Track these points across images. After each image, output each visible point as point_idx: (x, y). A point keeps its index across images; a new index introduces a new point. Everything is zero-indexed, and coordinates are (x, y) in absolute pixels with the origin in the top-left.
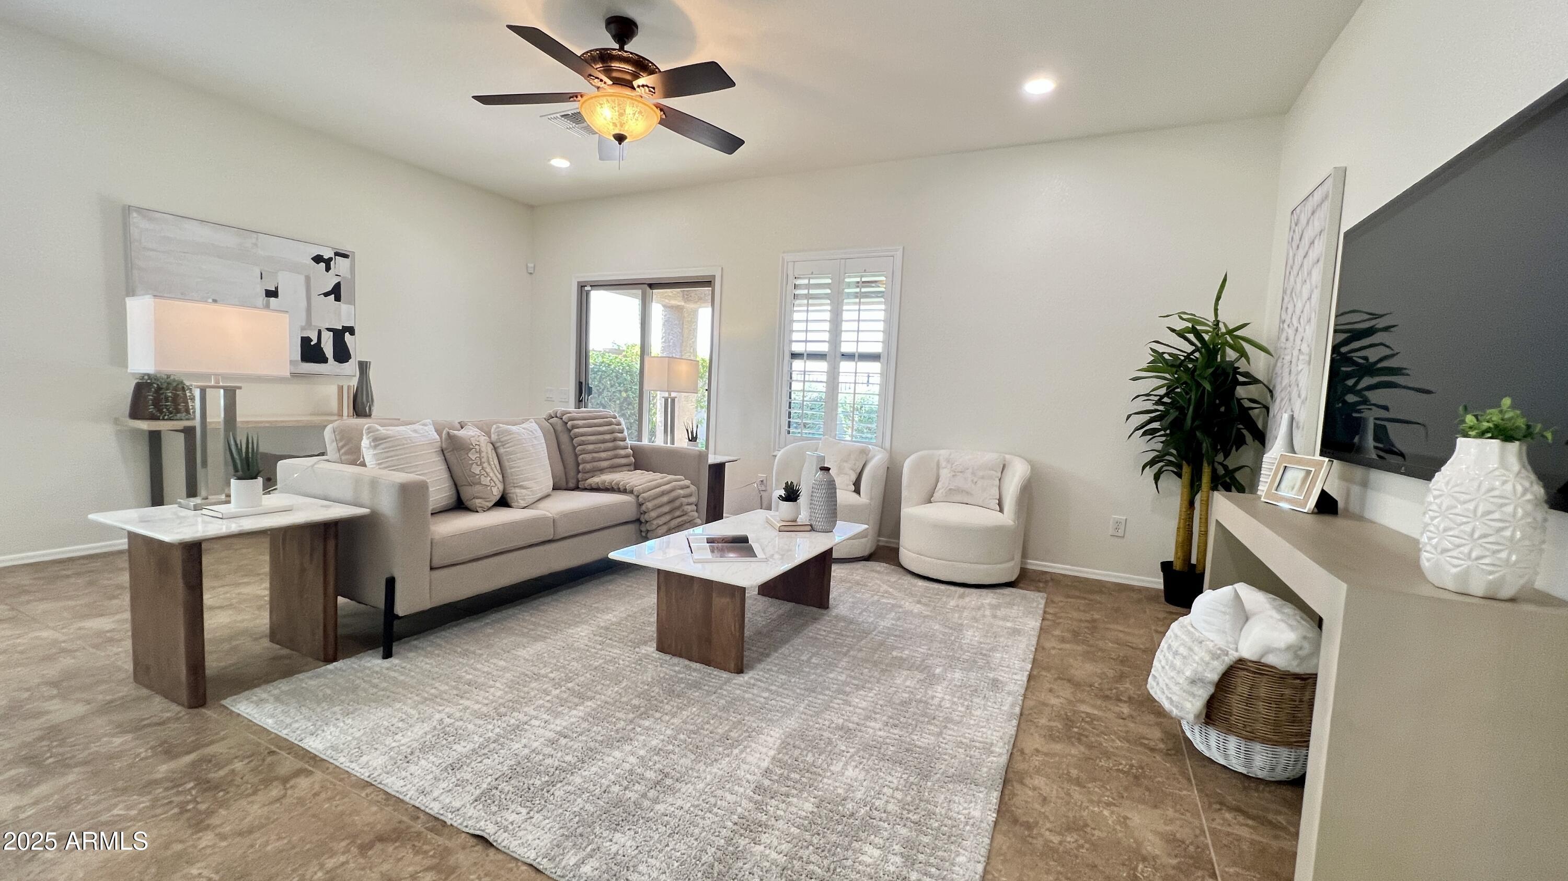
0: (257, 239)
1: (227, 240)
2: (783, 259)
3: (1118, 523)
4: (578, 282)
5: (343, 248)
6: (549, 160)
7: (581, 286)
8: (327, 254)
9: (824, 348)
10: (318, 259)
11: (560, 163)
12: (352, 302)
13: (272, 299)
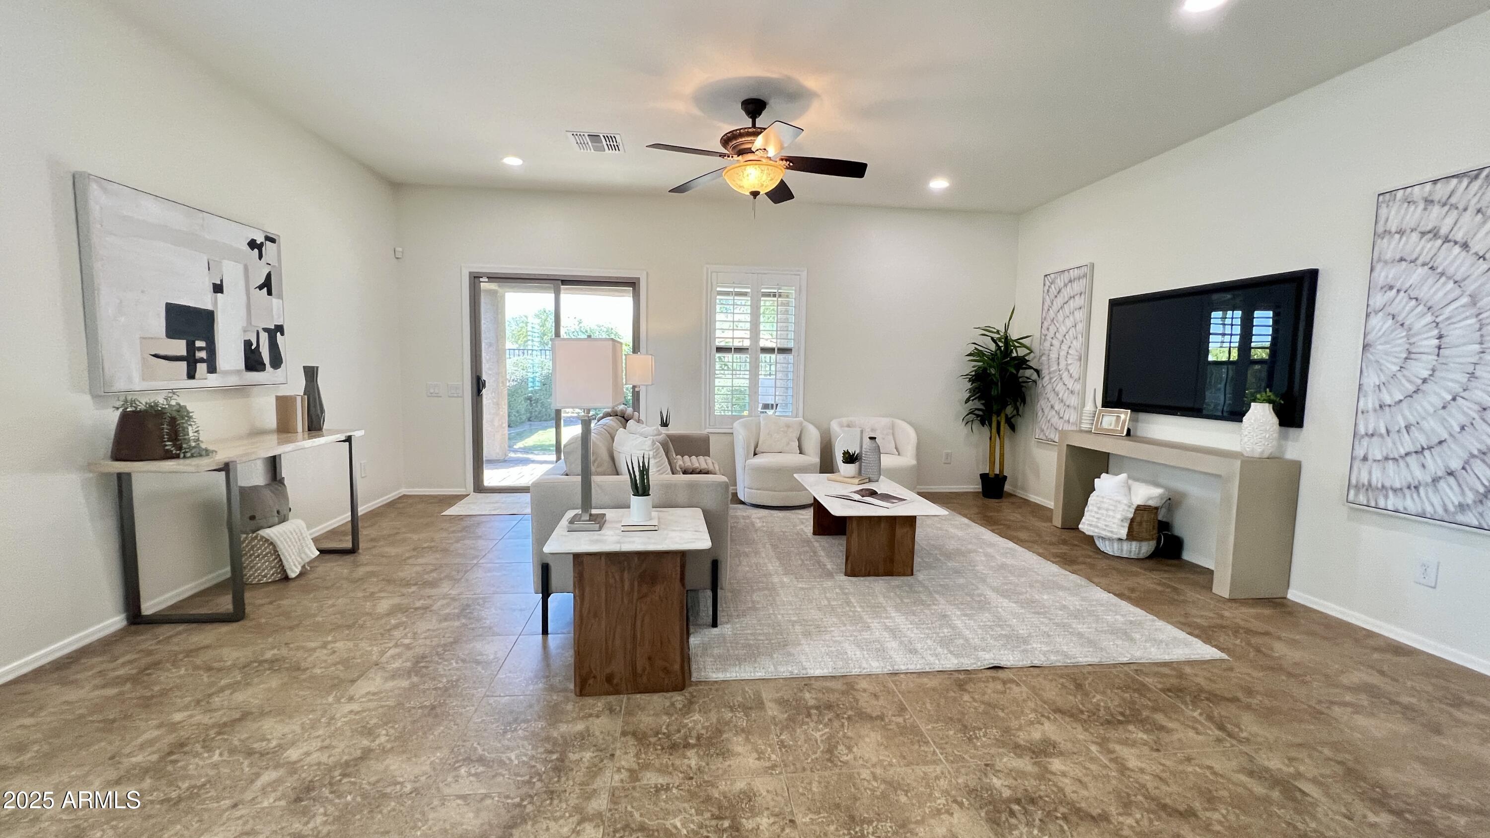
0: (203, 220)
1: (176, 219)
2: (707, 269)
3: (947, 455)
4: (470, 273)
5: (273, 231)
6: (502, 159)
7: (475, 278)
8: (260, 239)
9: (747, 343)
10: (253, 244)
11: (513, 162)
12: (280, 297)
13: (219, 294)
